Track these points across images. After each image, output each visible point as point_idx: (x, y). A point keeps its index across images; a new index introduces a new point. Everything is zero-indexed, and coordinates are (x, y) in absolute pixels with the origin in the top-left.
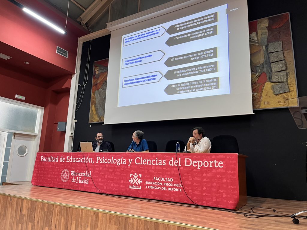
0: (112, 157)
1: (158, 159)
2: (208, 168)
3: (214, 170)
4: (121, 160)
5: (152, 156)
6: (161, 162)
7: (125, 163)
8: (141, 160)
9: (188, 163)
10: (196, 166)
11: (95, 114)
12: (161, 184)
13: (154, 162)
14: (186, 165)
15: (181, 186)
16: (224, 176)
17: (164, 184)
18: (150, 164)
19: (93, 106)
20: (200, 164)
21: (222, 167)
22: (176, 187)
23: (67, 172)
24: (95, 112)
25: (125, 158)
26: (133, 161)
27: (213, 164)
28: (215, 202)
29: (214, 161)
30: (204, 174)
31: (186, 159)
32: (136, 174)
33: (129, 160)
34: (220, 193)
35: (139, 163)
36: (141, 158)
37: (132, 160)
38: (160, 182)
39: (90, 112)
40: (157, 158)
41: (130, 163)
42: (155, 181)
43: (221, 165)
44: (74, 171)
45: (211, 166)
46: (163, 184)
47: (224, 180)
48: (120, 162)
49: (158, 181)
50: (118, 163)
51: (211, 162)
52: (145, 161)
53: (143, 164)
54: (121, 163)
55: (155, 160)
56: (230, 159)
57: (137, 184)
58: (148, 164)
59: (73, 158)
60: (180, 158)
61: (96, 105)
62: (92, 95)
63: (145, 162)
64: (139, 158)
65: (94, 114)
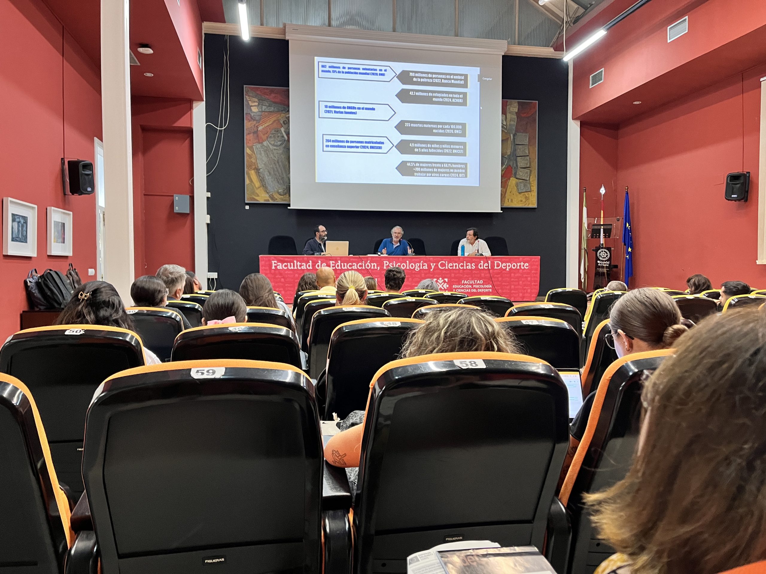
0: (408, 262)
1: (467, 263)
2: (516, 269)
3: (521, 271)
4: (420, 265)
5: (459, 259)
6: (470, 266)
7: (426, 268)
8: (447, 264)
9: (498, 266)
10: (505, 268)
12: (470, 286)
13: (462, 266)
14: (496, 268)
15: (491, 286)
16: (529, 276)
17: (474, 286)
18: (457, 268)
19: (253, 173)
20: (509, 266)
21: (527, 268)
22: (486, 288)
24: (257, 184)
25: (425, 262)
26: (436, 266)
27: (520, 266)
28: (521, 297)
29: (521, 263)
30: (513, 275)
31: (496, 262)
32: (441, 279)
33: (432, 264)
34: (525, 289)
35: (444, 268)
36: (447, 262)
37: (434, 264)
38: (470, 284)
39: (247, 182)
40: (465, 262)
41: (433, 267)
42: (463, 284)
43: (527, 266)
45: (518, 268)
46: (472, 286)
47: (529, 279)
48: (420, 266)
49: (467, 284)
50: (416, 268)
51: (518, 264)
52: (451, 264)
53: (449, 269)
54: (421, 268)
55: (462, 264)
56: (534, 261)
57: (443, 289)
58: (454, 268)
59: (342, 264)
60: (489, 262)
61: (260, 171)
62: (247, 151)
63: (451, 267)
64: (444, 262)
65: (257, 186)
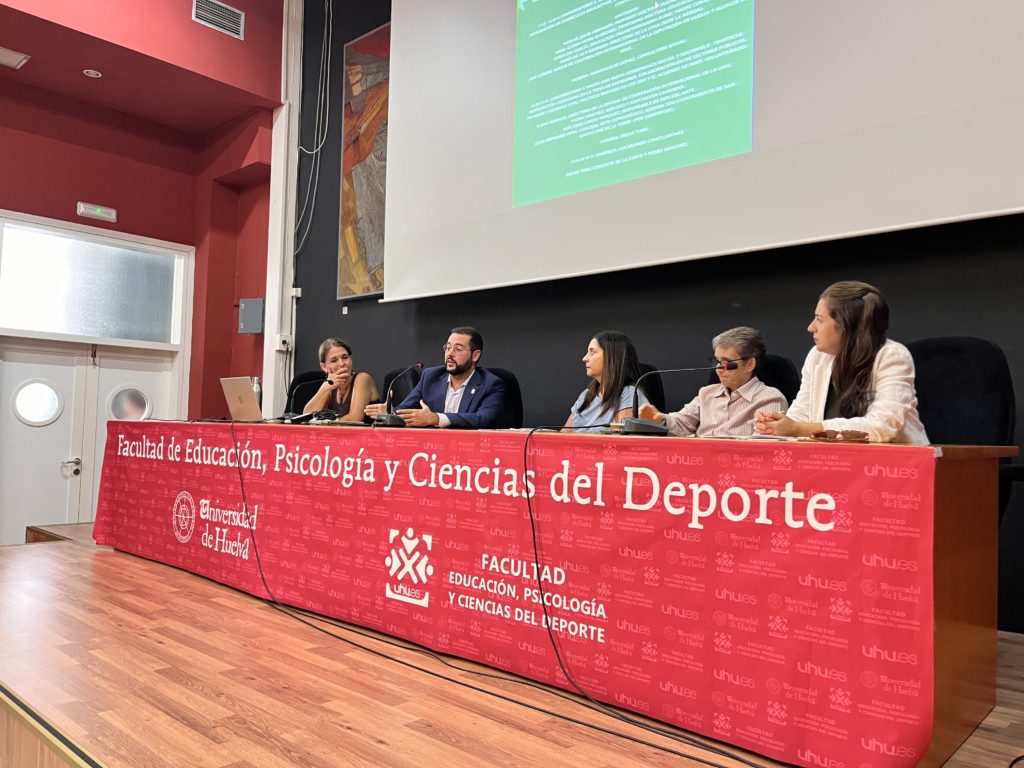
0: (327, 448)
1: (503, 466)
2: (748, 526)
3: (780, 541)
4: (355, 464)
5: (478, 446)
6: (514, 483)
7: (372, 479)
8: (433, 466)
10: (681, 511)
11: (357, 262)
12: (511, 590)
13: (486, 480)
14: (629, 505)
16: (840, 586)
17: (527, 592)
18: (468, 488)
19: (349, 230)
20: (704, 499)
21: (829, 526)
22: (580, 618)
23: (188, 503)
24: (354, 255)
25: (370, 453)
26: (402, 471)
28: (779, 733)
29: (781, 489)
31: (630, 471)
32: (410, 532)
33: (388, 463)
35: (424, 483)
38: (510, 580)
39: (341, 253)
40: (497, 461)
41: (391, 477)
42: (488, 575)
43: (822, 516)
44: (207, 502)
46: (520, 592)
47: (840, 610)
48: (353, 472)
49: (498, 576)
50: (346, 476)
53: (439, 487)
54: (358, 478)
55: (487, 470)
57: (415, 581)
58: (458, 487)
59: (204, 448)
61: (358, 226)
63: (447, 479)
64: (426, 456)
65: (354, 261)
